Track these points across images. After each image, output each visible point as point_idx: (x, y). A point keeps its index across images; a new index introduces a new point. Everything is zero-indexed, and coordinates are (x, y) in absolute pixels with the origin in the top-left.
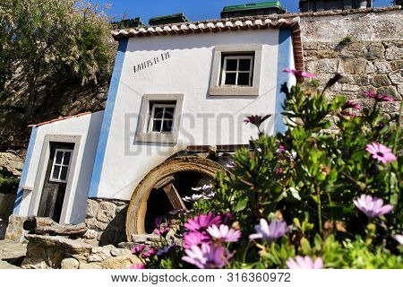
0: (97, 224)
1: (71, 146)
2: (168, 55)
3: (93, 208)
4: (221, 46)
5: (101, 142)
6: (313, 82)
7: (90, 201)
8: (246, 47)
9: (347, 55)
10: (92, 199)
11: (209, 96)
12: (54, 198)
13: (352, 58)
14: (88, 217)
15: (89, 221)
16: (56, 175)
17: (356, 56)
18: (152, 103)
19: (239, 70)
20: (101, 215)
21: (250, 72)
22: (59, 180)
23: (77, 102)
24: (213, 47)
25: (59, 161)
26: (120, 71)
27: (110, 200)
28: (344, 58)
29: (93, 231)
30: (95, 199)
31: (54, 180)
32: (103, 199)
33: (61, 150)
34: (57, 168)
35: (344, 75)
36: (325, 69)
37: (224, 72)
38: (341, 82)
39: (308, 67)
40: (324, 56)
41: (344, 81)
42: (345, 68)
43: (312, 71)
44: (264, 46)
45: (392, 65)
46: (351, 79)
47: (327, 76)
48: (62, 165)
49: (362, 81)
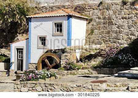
2: (42, 24)
3: (30, 66)
5: (29, 49)
6: (91, 19)
9: (101, 8)
11: (53, 36)
12: (20, 64)
13: (102, 10)
14: (29, 68)
16: (20, 57)
18: (40, 38)
19: (60, 27)
22: (21, 59)
24: (52, 21)
25: (20, 53)
26: (31, 28)
27: (34, 64)
28: (100, 10)
30: (30, 63)
31: (20, 59)
32: (33, 63)
33: (20, 51)
35: (100, 16)
36: (95, 14)
37: (56, 28)
38: (99, 19)
39: (90, 13)
40: (95, 9)
41: (99, 18)
42: (100, 13)
43: (91, 15)
44: (64, 21)
45: (114, 12)
46: (102, 17)
47: (95, 17)
48: (21, 54)
49: (105, 18)
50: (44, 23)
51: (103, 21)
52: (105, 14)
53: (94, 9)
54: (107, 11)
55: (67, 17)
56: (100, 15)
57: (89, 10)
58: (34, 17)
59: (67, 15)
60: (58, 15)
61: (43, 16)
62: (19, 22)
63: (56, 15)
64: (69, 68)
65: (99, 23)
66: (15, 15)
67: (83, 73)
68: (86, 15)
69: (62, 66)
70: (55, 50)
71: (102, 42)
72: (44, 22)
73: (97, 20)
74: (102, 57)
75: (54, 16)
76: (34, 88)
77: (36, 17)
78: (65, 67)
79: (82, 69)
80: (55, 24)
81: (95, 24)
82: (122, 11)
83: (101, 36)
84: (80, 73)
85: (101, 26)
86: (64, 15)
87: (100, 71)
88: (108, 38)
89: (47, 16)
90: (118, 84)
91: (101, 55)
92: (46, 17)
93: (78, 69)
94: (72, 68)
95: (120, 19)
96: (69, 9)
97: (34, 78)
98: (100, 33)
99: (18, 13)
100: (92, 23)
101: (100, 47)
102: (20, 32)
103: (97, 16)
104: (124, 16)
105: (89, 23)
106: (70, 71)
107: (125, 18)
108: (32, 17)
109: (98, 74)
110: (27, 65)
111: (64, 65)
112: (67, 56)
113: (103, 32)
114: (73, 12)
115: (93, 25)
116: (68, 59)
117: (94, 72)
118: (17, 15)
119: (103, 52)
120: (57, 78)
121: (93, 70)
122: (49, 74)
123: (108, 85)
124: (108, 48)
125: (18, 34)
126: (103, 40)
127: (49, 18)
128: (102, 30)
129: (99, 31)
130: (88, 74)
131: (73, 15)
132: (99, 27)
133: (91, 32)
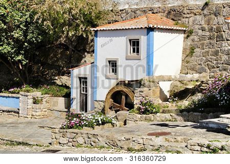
0: (98, 110)
1: (86, 78)
4: (129, 36)
6: (190, 30)
9: (207, 13)
11: (127, 59)
12: (85, 100)
13: (208, 15)
15: (96, 109)
16: (83, 91)
17: (210, 14)
18: (109, 62)
19: (136, 46)
20: (99, 107)
22: (85, 93)
24: (126, 37)
25: (83, 85)
26: (97, 47)
28: (205, 16)
30: (96, 101)
31: (83, 93)
32: (99, 101)
33: (83, 80)
34: (83, 88)
35: (204, 26)
36: (196, 22)
37: (132, 47)
39: (189, 21)
41: (203, 30)
42: (205, 21)
43: (191, 23)
44: (142, 37)
46: (207, 28)
47: (197, 27)
48: (85, 86)
49: (211, 30)
50: (114, 38)
51: (208, 34)
52: (211, 22)
53: (196, 14)
54: (216, 18)
55: (146, 30)
56: (205, 24)
57: (188, 16)
58: (101, 30)
59: (146, 27)
60: (134, 28)
61: (113, 29)
62: (85, 36)
63: (130, 28)
64: (145, 111)
65: (202, 38)
66: (78, 25)
67: (163, 119)
68: (183, 25)
69: (136, 107)
70: (128, 81)
71: (207, 68)
73: (200, 32)
74: (203, 93)
75: (127, 28)
76: (74, 140)
77: (103, 30)
78: (139, 109)
79: (163, 112)
80: (130, 40)
81: (196, 38)
83: (204, 58)
84: (158, 119)
85: (205, 41)
86: (142, 28)
87: (188, 117)
88: (215, 62)
89: (119, 28)
90: (179, 138)
91: (201, 91)
92: (117, 29)
93: (156, 113)
94: (148, 111)
96: (159, 14)
97: (78, 125)
98: (204, 55)
99: (82, 22)
100: (191, 37)
101: (199, 77)
102: (89, 49)
103: (200, 26)
105: (188, 36)
106: (144, 115)
108: (97, 30)
109: (185, 121)
110: (93, 104)
111: (138, 105)
112: (142, 92)
113: (208, 52)
114: (165, 18)
115: (193, 40)
116: (143, 97)
117: (179, 118)
118: (82, 26)
119: (204, 86)
120: (115, 125)
121: (178, 115)
122: (100, 120)
123: (166, 139)
124: (212, 79)
125: (86, 54)
126: (208, 65)
127: (120, 31)
128: (207, 50)
129: (202, 51)
130: (170, 121)
131: (155, 26)
132: (203, 44)
133: (190, 52)
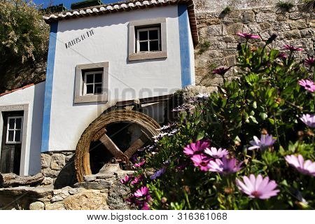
0: (51, 172)
1: (21, 113)
2: (92, 33)
3: (47, 161)
4: (135, 21)
5: (46, 107)
6: (205, 44)
7: (43, 155)
8: (153, 21)
9: (229, 21)
10: (44, 153)
11: (129, 61)
12: (13, 157)
13: (232, 23)
14: (44, 168)
15: (45, 171)
16: (11, 138)
17: (235, 21)
18: (84, 71)
19: (150, 39)
20: (54, 165)
21: (158, 40)
22: (14, 142)
23: (19, 77)
24: (127, 23)
25: (12, 127)
27: (60, 152)
28: (226, 24)
29: (49, 178)
30: (47, 153)
31: (10, 142)
32: (55, 152)
34: (11, 133)
35: (228, 36)
36: (213, 33)
37: (138, 42)
38: (226, 42)
39: (201, 32)
40: (212, 23)
42: (228, 31)
43: (203, 35)
45: (261, 26)
46: (233, 39)
47: (215, 38)
48: (15, 129)
49: (242, 40)
52: (240, 31)
53: (209, 24)
54: (246, 26)
55: (176, 7)
56: (229, 34)
58: (67, 17)
65: (228, 51)
72: (99, 28)
73: (223, 45)
80: (137, 28)
81: (217, 53)
82: (282, 22)
85: (235, 56)
95: (281, 39)
100: (209, 52)
103: (221, 38)
104: (291, 32)
105: (202, 51)
107: (294, 37)
127: (115, 14)
129: (232, 68)
133: (208, 72)
